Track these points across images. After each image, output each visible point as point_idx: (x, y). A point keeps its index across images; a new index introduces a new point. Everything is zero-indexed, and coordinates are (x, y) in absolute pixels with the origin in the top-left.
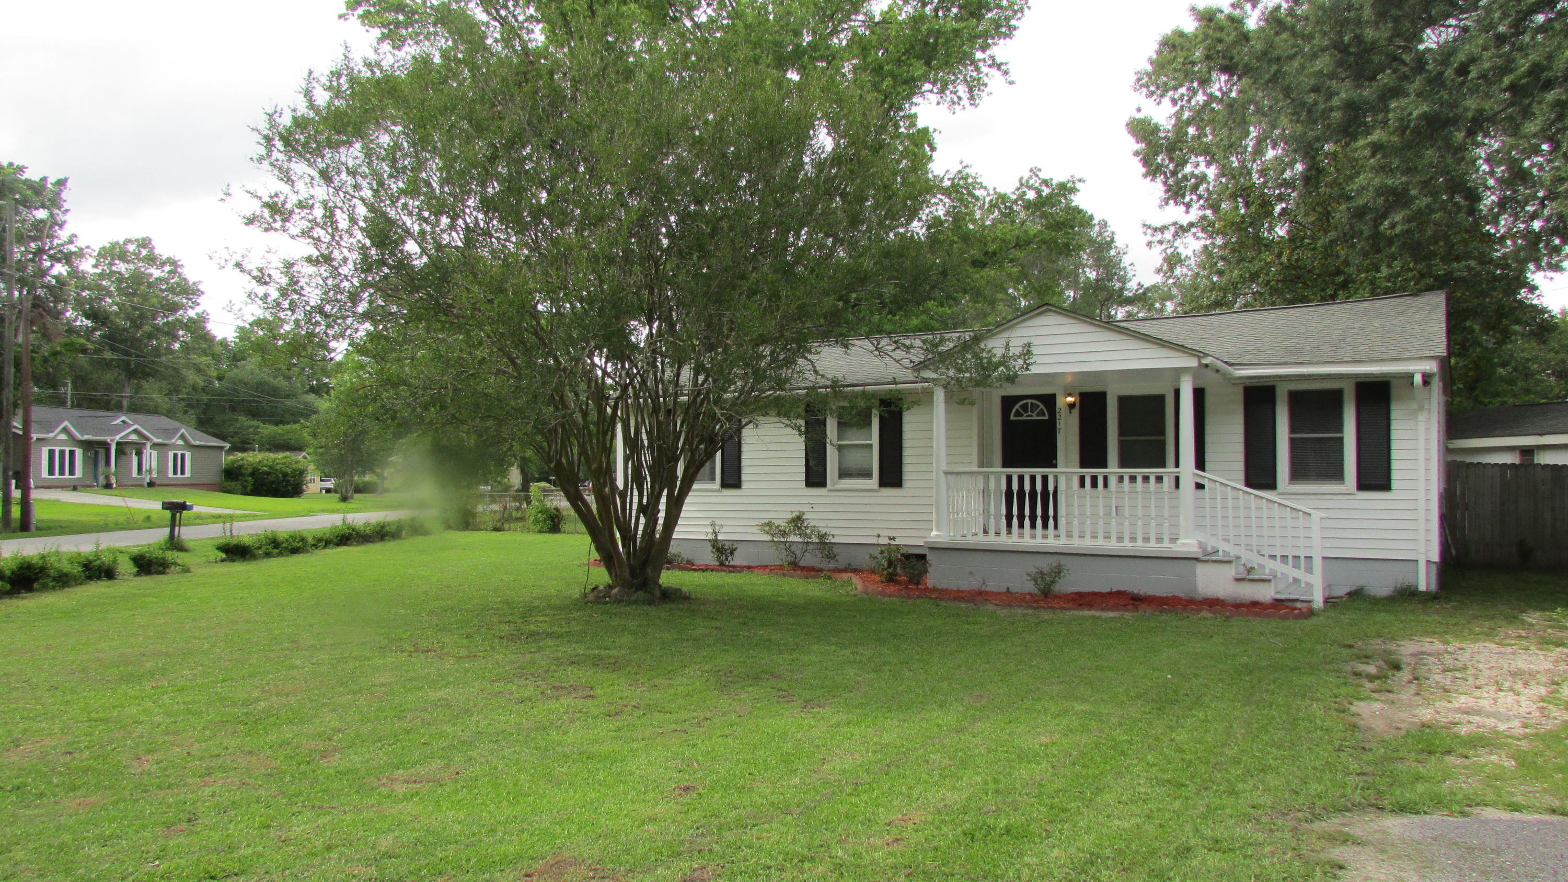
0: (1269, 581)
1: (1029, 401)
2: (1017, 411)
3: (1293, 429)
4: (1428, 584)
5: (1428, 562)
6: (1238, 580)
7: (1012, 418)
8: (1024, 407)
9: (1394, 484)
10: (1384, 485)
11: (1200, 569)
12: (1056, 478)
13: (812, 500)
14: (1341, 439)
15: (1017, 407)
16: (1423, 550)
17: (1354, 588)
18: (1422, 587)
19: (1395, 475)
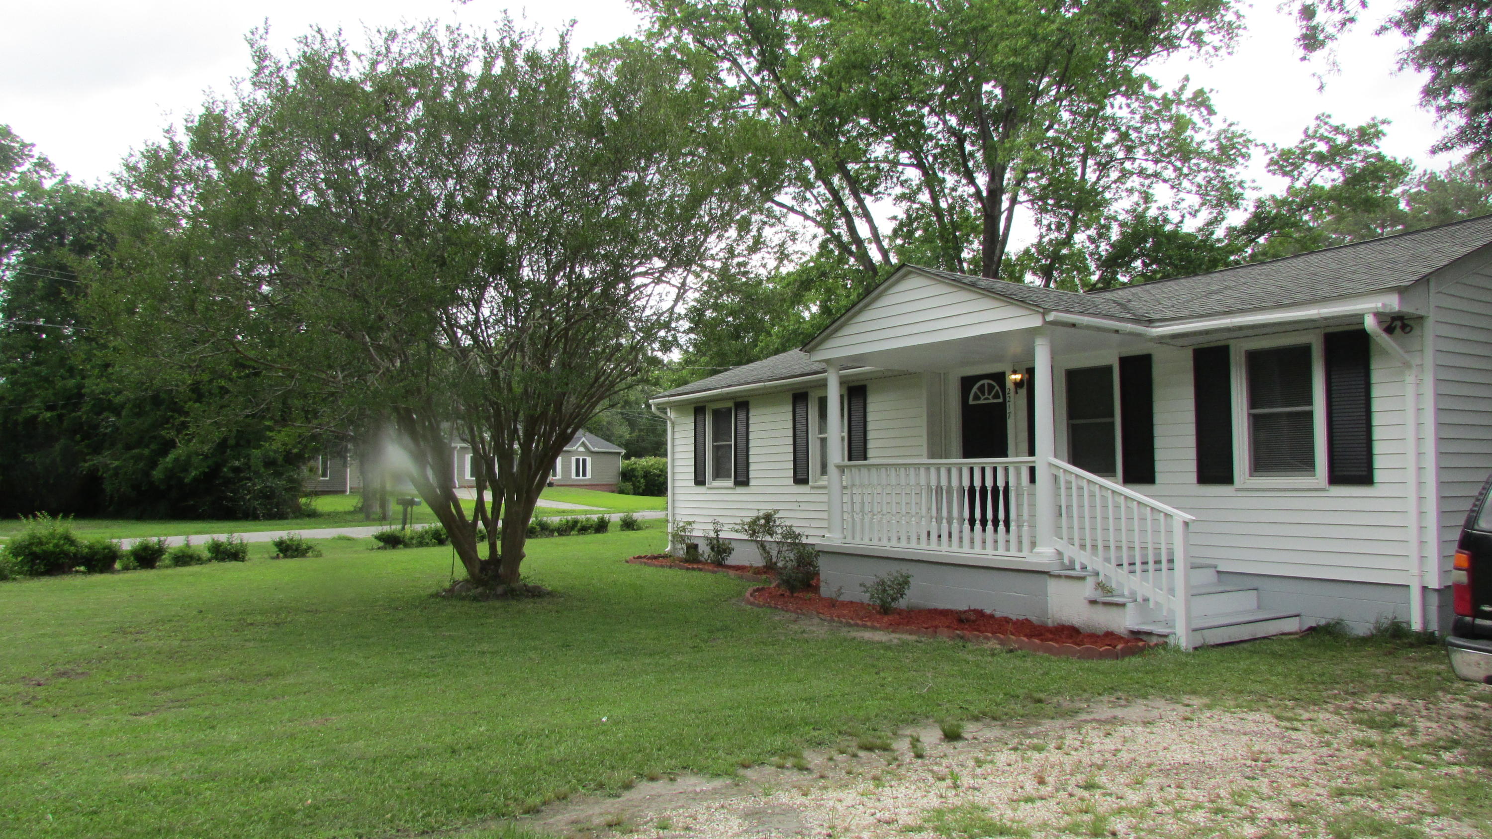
0: (1123, 605)
1: (986, 382)
2: (976, 393)
3: (1254, 402)
4: (1425, 622)
5: (1424, 588)
6: (1093, 602)
7: (971, 402)
8: (981, 388)
9: (1378, 476)
10: (1366, 479)
11: (1053, 586)
12: (1006, 470)
13: (800, 498)
14: (1310, 414)
15: (975, 389)
16: (1415, 571)
17: (1323, 622)
18: (1416, 625)
19: (1379, 462)
